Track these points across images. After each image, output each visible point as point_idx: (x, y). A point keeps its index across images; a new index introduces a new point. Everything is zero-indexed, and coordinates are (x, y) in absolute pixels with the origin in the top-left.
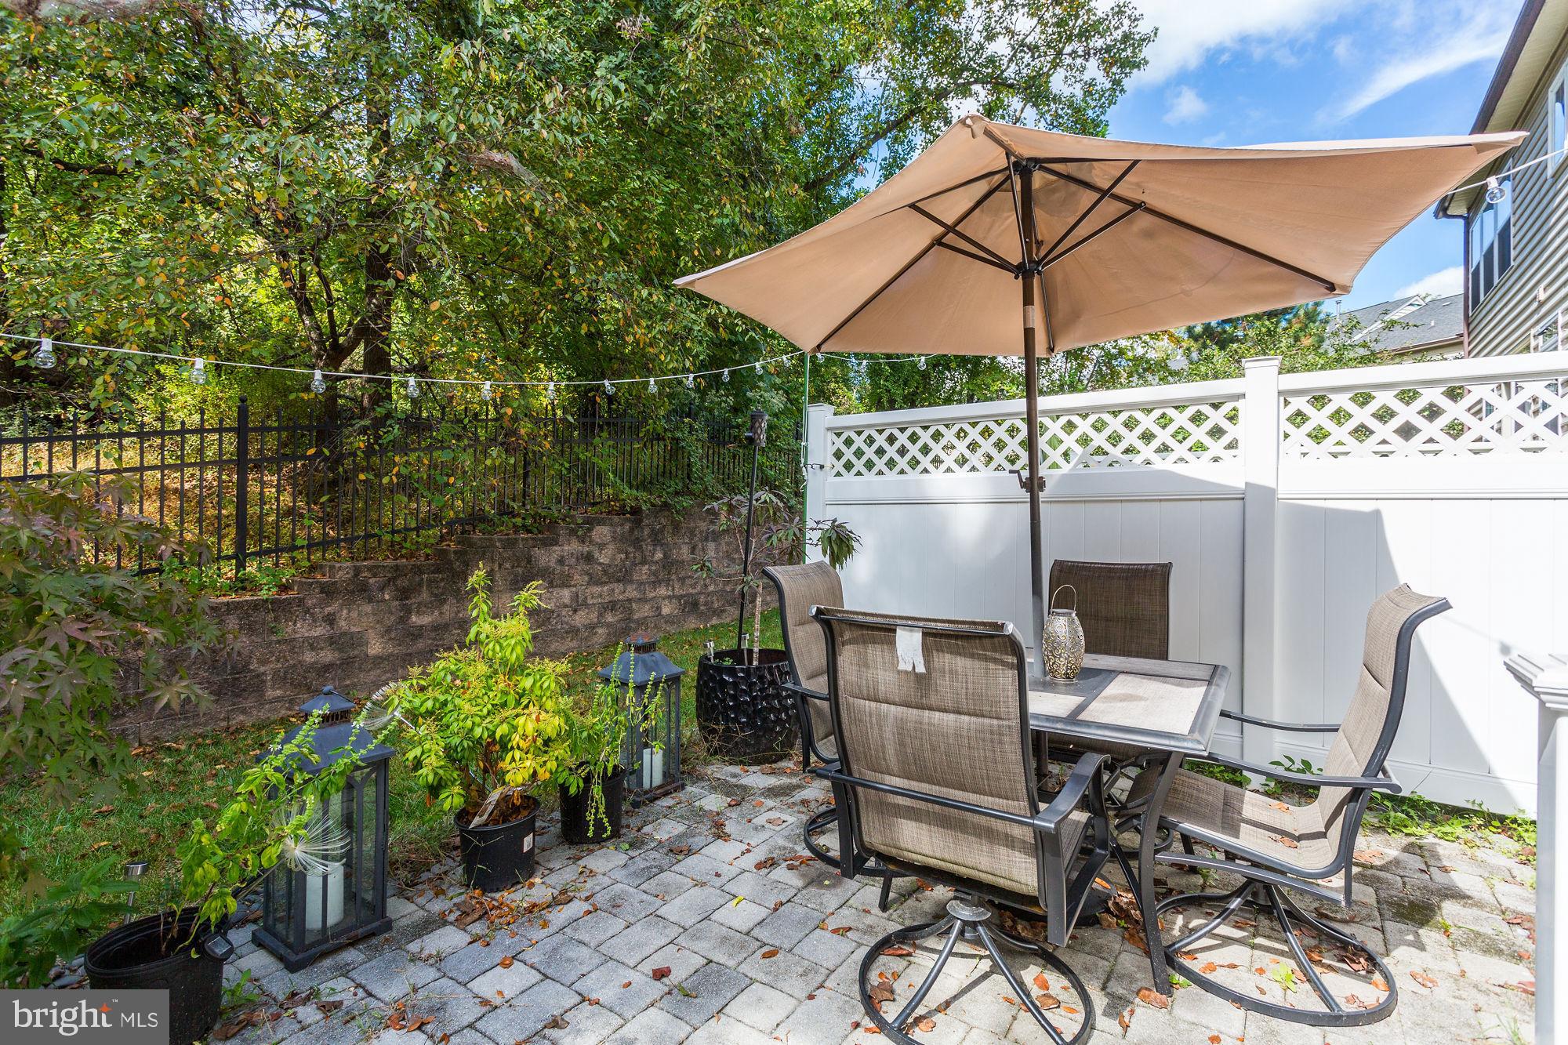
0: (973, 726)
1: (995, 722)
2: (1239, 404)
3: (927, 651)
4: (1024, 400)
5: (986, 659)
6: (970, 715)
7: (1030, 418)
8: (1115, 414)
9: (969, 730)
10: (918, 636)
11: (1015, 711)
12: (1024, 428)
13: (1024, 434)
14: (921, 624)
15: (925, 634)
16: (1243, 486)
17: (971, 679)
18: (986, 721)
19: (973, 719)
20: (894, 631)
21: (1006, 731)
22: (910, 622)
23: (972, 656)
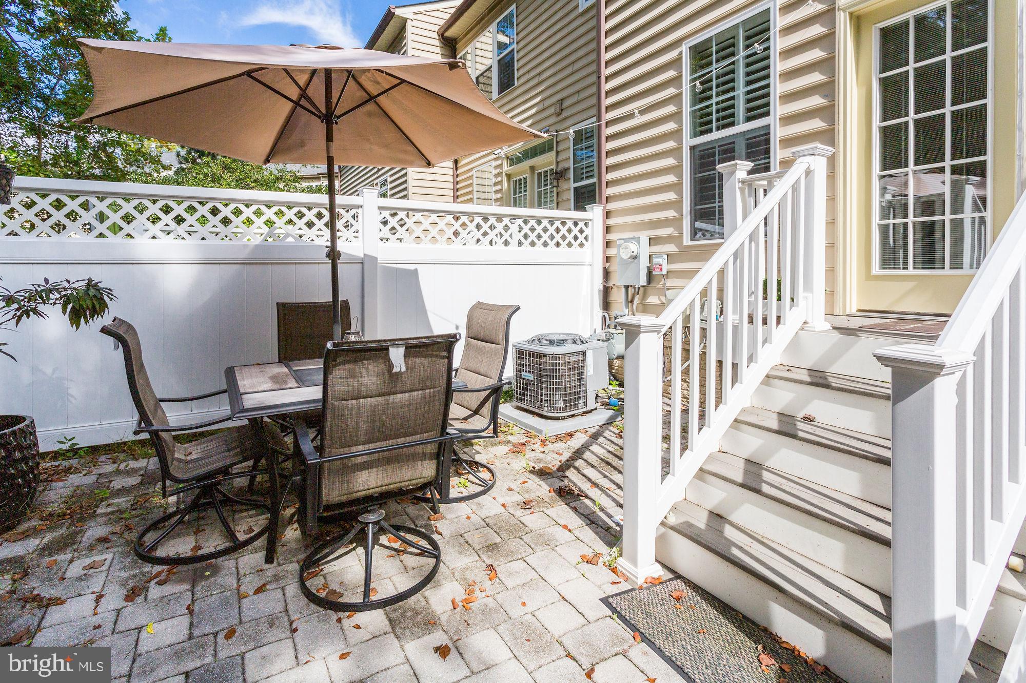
0: (420, 396)
1: (432, 390)
2: (360, 210)
3: (406, 356)
4: (327, 196)
5: (432, 356)
6: (418, 390)
7: (332, 207)
8: (290, 208)
9: (417, 399)
10: (402, 350)
11: (444, 381)
12: (327, 214)
13: (327, 218)
14: (404, 342)
15: (406, 348)
16: (362, 256)
17: (422, 369)
18: (427, 391)
19: (420, 392)
20: (387, 349)
21: (437, 394)
22: (397, 342)
23: (426, 356)
